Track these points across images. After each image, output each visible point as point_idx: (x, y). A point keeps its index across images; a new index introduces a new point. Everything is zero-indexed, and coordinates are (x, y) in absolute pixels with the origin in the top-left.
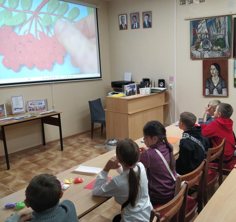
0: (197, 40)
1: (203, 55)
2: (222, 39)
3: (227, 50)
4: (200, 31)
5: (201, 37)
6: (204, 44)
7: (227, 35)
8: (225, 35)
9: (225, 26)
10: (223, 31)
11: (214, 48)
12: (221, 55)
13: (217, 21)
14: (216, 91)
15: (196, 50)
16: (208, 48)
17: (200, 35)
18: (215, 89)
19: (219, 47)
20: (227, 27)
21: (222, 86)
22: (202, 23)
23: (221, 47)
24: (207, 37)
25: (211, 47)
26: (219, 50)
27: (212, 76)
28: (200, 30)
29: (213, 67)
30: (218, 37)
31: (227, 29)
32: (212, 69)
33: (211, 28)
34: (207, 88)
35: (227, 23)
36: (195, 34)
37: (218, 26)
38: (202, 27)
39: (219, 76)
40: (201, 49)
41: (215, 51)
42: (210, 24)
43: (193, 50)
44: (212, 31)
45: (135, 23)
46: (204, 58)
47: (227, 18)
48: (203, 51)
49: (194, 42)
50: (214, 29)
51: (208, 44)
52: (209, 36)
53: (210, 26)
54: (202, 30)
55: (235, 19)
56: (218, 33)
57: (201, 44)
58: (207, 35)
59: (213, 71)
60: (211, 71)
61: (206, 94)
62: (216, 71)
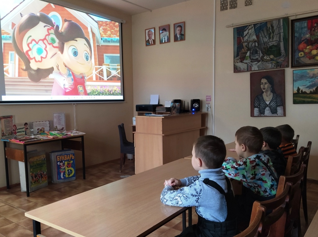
0: (243, 49)
1: (251, 67)
2: (276, 46)
3: (282, 59)
4: (246, 38)
5: (247, 46)
6: (252, 54)
7: (282, 40)
8: (280, 41)
9: (279, 30)
10: (277, 36)
11: (265, 58)
12: (274, 65)
13: (269, 26)
14: (268, 110)
15: (241, 62)
16: (257, 59)
17: (246, 44)
18: (267, 108)
19: (272, 57)
20: (283, 32)
21: (276, 104)
22: (249, 29)
23: (274, 55)
24: (255, 45)
25: (260, 57)
26: (272, 60)
27: (263, 92)
29: (264, 81)
30: (271, 44)
31: (283, 33)
33: (261, 34)
34: (256, 107)
35: (282, 27)
36: (240, 43)
37: (271, 31)
38: (249, 33)
40: (248, 61)
41: (267, 61)
42: (260, 30)
43: (238, 62)
44: (263, 37)
45: (165, 37)
46: (251, 71)
47: (281, 20)
48: (251, 63)
49: (239, 53)
50: (265, 35)
51: (257, 53)
52: (258, 44)
53: (260, 32)
54: (249, 37)
55: (292, 21)
56: (271, 39)
57: (248, 54)
58: (256, 43)
59: (264, 86)
60: (262, 86)
61: (255, 115)
62: (268, 86)
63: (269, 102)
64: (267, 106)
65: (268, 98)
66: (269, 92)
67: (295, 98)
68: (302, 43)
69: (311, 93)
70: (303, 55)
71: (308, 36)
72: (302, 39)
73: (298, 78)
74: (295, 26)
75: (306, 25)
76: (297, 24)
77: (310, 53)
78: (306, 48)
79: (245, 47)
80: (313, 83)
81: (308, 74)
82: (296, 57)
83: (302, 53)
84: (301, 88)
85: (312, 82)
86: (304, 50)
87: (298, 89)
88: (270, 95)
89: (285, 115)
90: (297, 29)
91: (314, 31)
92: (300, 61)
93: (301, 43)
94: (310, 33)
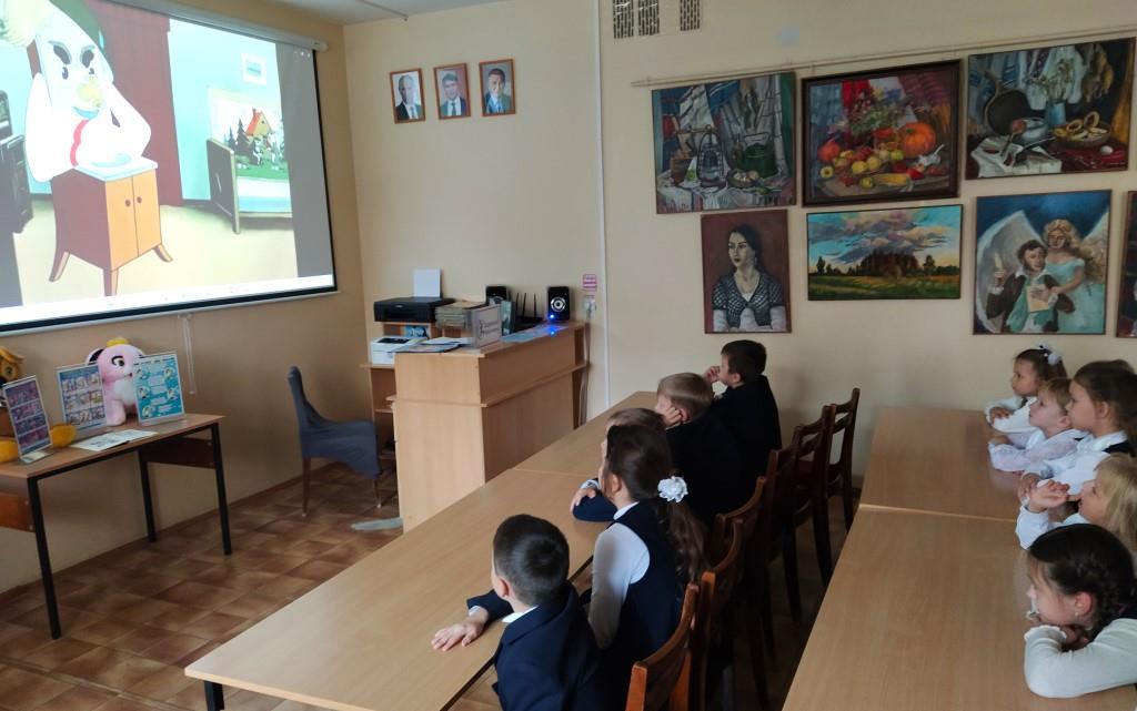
0: (679, 151)
1: (701, 200)
2: (763, 148)
3: (780, 182)
4: (686, 121)
5: (690, 142)
6: (704, 165)
7: (780, 133)
8: (773, 135)
9: (772, 106)
10: (765, 121)
11: (738, 179)
12: (760, 199)
13: (745, 91)
14: (748, 316)
15: (676, 184)
16: (717, 179)
17: (687, 136)
18: (747, 311)
19: (754, 175)
20: (780, 109)
21: (767, 299)
22: (693, 95)
23: (758, 171)
24: (711, 143)
25: (725, 174)
26: (754, 183)
27: (734, 269)
28: (688, 121)
29: (736, 238)
30: (750, 141)
31: (781, 114)
32: (733, 246)
33: (726, 114)
34: (717, 308)
35: (778, 97)
36: (671, 133)
37: (750, 105)
38: (695, 108)
39: (760, 266)
40: (693, 183)
41: (742, 186)
42: (723, 100)
43: (666, 186)
44: (730, 123)
45: (453, 99)
46: (702, 209)
47: (777, 79)
48: (701, 189)
49: (668, 161)
50: (734, 115)
51: (716, 164)
52: (719, 139)
53: (721, 106)
54: (695, 118)
55: (806, 82)
56: (751, 127)
57: (693, 164)
58: (713, 136)
59: (737, 252)
60: (732, 253)
61: (716, 330)
62: (747, 252)
63: (751, 294)
64: (745, 304)
65: (747, 284)
66: (750, 270)
67: (814, 286)
68: (830, 142)
69: (851, 273)
70: (830, 175)
71: (843, 124)
72: (830, 132)
73: (818, 235)
74: (812, 97)
75: (838, 93)
76: (817, 92)
77: (849, 168)
78: (838, 157)
79: (684, 146)
80: (857, 247)
81: (845, 224)
82: (815, 178)
83: (830, 169)
84: (828, 260)
85: (854, 245)
86: (835, 160)
87: (821, 263)
88: (752, 276)
89: (789, 329)
90: (817, 106)
91: (858, 111)
92: (824, 190)
93: (827, 140)
94: (848, 116)
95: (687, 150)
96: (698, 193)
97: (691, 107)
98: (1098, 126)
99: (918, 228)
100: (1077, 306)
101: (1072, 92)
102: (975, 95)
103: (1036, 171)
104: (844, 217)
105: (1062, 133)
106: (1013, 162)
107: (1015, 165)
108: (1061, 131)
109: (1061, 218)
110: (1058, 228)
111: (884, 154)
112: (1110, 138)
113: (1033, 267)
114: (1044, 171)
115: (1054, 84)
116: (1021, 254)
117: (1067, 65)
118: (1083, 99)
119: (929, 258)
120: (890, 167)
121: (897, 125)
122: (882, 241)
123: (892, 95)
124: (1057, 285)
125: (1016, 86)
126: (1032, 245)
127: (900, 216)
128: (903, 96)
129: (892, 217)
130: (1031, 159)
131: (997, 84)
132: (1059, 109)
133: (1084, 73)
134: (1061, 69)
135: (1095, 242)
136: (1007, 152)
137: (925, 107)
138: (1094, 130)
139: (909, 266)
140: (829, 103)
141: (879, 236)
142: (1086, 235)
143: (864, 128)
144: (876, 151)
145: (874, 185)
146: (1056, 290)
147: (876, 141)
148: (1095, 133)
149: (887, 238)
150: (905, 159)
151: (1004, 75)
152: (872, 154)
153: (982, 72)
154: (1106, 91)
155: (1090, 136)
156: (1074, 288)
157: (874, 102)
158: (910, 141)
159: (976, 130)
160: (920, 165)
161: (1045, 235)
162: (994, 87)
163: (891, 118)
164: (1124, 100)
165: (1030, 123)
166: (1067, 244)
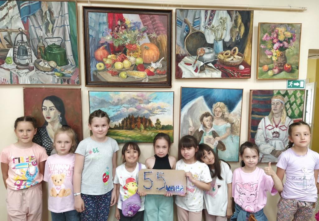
1: (17, 77)
2: (59, 47)
3: (70, 70)
5: (8, 38)
6: (18, 55)
7: (69, 39)
8: (64, 39)
9: (63, 21)
11: (42, 65)
12: (58, 80)
13: (45, 9)
16: (28, 64)
17: (5, 34)
18: (54, 151)
19: (53, 64)
20: (68, 24)
23: (56, 62)
24: (22, 40)
25: (33, 62)
26: (53, 69)
28: (5, 23)
29: (48, 104)
30: (50, 42)
31: (69, 26)
32: (45, 109)
33: (32, 22)
35: (67, 16)
37: (48, 18)
38: (10, 15)
40: (11, 66)
41: (45, 70)
42: (30, 13)
44: (35, 28)
48: (17, 70)
50: (38, 23)
51: (27, 55)
52: (28, 38)
53: (29, 17)
54: (10, 22)
56: (49, 33)
57: (10, 53)
58: (24, 36)
59: (49, 113)
60: (45, 113)
62: (55, 113)
64: (53, 146)
68: (101, 48)
69: (116, 127)
70: (103, 68)
71: (109, 38)
72: (101, 42)
73: (96, 104)
74: (89, 18)
75: (105, 19)
76: (92, 16)
77: (113, 65)
78: (107, 58)
79: (3, 40)
80: (119, 112)
82: (92, 69)
83: (101, 64)
85: (117, 111)
86: (104, 60)
90: (93, 25)
92: (98, 76)
93: (99, 47)
94: (111, 34)
95: (5, 43)
96: (14, 73)
97: (7, 14)
98: (238, 55)
99: (152, 103)
100: (227, 147)
101: (226, 35)
102: (179, 32)
103: (209, 76)
104: (111, 94)
105: (222, 57)
106: (199, 70)
107: (199, 73)
108: (221, 55)
109: (221, 101)
110: (219, 106)
111: (132, 59)
112: (243, 61)
113: (207, 126)
114: (213, 77)
115: (218, 30)
116: (202, 120)
117: (224, 21)
118: (231, 39)
119: (158, 120)
120: (136, 67)
121: (139, 43)
122: (132, 110)
123: (136, 25)
124: (218, 136)
125: (200, 29)
126: (207, 115)
127: (142, 96)
128: (142, 27)
129: (138, 96)
130: (208, 70)
131: (191, 28)
132: (220, 44)
133: (231, 26)
134: (221, 22)
135: (235, 115)
136: (196, 65)
137: (154, 35)
138: (236, 56)
139: (147, 124)
140: (100, 24)
141: (131, 107)
142: (232, 111)
143: (121, 43)
144: (128, 56)
145: (127, 77)
146: (218, 139)
147: (128, 51)
148: (236, 59)
149: (136, 108)
150: (143, 63)
151: (194, 22)
152: (126, 58)
153: (183, 20)
154: (241, 37)
155: (234, 59)
156: (225, 138)
157: (126, 28)
158: (146, 53)
159: (180, 52)
160: (152, 68)
161: (213, 109)
162: (189, 28)
163: (136, 38)
164: (249, 42)
165: (207, 50)
166: (223, 115)
